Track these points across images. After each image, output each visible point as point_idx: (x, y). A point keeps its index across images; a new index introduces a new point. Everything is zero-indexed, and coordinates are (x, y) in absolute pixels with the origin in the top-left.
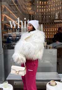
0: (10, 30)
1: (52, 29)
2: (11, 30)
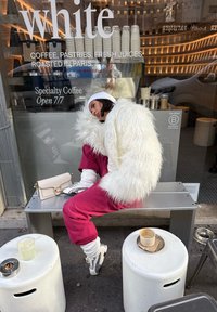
0: (29, 46)
1: (159, 50)
2: (33, 45)
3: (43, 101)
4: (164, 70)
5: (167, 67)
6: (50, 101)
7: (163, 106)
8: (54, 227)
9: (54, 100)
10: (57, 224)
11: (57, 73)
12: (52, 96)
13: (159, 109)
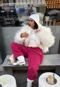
3: (7, 23)
4: (53, 6)
5: (55, 5)
6: (10, 23)
7: (54, 24)
8: (13, 71)
9: (11, 22)
10: (14, 69)
11: (12, 11)
12: (10, 21)
13: (52, 25)
